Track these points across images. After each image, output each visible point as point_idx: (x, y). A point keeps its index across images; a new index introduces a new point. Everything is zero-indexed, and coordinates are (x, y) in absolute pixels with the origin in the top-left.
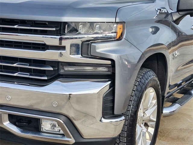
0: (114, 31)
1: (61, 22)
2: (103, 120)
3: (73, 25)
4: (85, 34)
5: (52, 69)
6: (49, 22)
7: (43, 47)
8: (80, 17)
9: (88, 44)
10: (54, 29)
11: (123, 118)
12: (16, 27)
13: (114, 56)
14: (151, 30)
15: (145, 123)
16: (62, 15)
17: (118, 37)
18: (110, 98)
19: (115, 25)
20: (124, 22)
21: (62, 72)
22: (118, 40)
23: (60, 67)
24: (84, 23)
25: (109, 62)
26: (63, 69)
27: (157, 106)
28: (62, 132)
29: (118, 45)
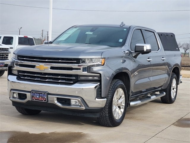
0: (100, 62)
1: (78, 59)
2: (97, 99)
3: (83, 60)
4: (88, 63)
5: (75, 78)
6: (73, 59)
7: (71, 69)
8: (86, 56)
9: (90, 67)
10: (76, 61)
11: (106, 99)
12: (60, 61)
13: (101, 72)
14: (122, 61)
15: (119, 106)
16: (79, 56)
17: (102, 64)
18: (100, 90)
19: (101, 59)
20: (105, 58)
21: (79, 79)
22: (102, 65)
23: (79, 77)
24: (88, 59)
25: (99, 75)
26: (80, 78)
27: (124, 98)
28: (80, 105)
29: (103, 68)
